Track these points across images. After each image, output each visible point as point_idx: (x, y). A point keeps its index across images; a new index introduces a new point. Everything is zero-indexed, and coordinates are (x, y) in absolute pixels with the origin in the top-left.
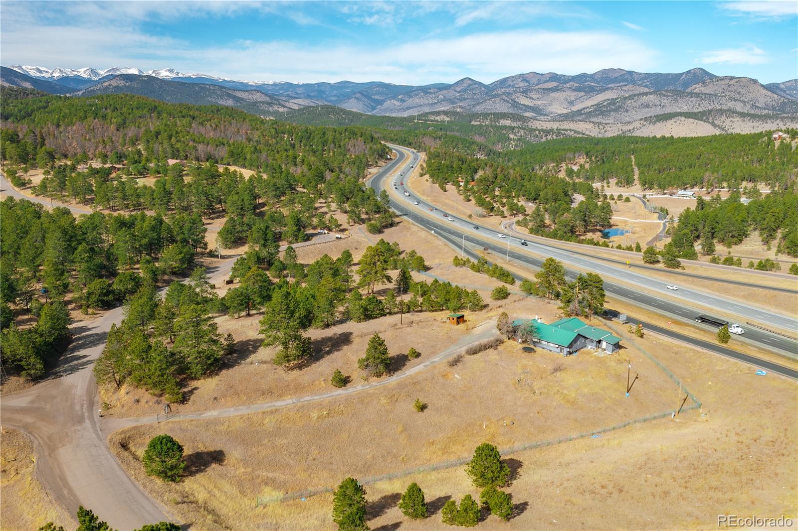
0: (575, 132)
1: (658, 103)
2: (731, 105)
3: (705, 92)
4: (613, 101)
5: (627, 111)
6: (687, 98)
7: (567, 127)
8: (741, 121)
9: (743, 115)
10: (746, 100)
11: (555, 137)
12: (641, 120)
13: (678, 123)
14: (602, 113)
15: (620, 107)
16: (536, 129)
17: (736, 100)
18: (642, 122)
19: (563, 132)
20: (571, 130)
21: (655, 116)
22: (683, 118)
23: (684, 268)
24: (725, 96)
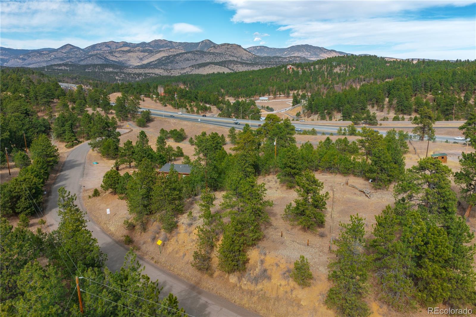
0: (155, 74)
1: (193, 58)
2: (231, 58)
3: (216, 52)
4: (168, 58)
5: (177, 63)
6: (208, 56)
7: (148, 72)
8: (241, 66)
9: (242, 63)
10: (237, 56)
11: (144, 77)
12: (190, 67)
13: (211, 67)
14: (163, 64)
15: (173, 61)
16: (131, 74)
17: (233, 56)
19: (148, 75)
20: (152, 73)
21: (197, 65)
22: (213, 65)
23: (381, 124)
24: (227, 54)
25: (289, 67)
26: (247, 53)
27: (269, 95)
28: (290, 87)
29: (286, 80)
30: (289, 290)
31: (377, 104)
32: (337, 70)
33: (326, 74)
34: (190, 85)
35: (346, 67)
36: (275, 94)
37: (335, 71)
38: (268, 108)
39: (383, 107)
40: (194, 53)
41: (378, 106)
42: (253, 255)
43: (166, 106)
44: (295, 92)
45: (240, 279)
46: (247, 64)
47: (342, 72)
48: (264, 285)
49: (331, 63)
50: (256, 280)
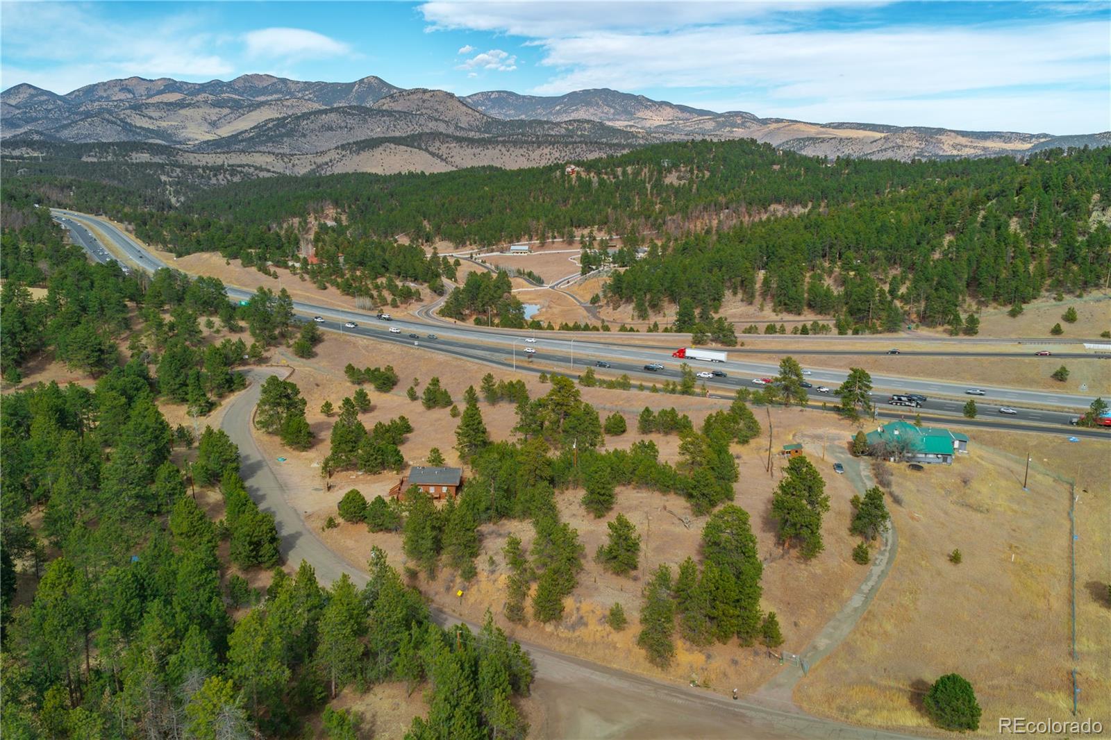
0: (256, 168)
1: (343, 124)
2: (432, 126)
3: (396, 109)
4: (281, 122)
5: (304, 136)
6: (378, 118)
8: (458, 149)
9: (459, 140)
10: (447, 119)
11: (229, 178)
12: (337, 148)
13: (388, 150)
14: (270, 139)
16: (197, 167)
17: (436, 120)
18: (339, 151)
19: (239, 169)
20: (247, 165)
21: (354, 143)
22: (392, 146)
23: (742, 344)
24: (422, 114)
25: (569, 170)
26: (470, 111)
27: (531, 239)
28: (574, 220)
29: (565, 201)
30: (605, 635)
31: (741, 289)
32: (671, 179)
33: (648, 186)
34: (350, 207)
35: (691, 171)
36: (543, 238)
37: (667, 181)
38: (530, 274)
39: (753, 296)
40: (344, 112)
41: (745, 292)
42: (569, 602)
43: (325, 288)
44: (586, 232)
45: (556, 627)
46: (472, 142)
47: (682, 182)
48: (581, 632)
49: (659, 164)
50: (573, 627)
